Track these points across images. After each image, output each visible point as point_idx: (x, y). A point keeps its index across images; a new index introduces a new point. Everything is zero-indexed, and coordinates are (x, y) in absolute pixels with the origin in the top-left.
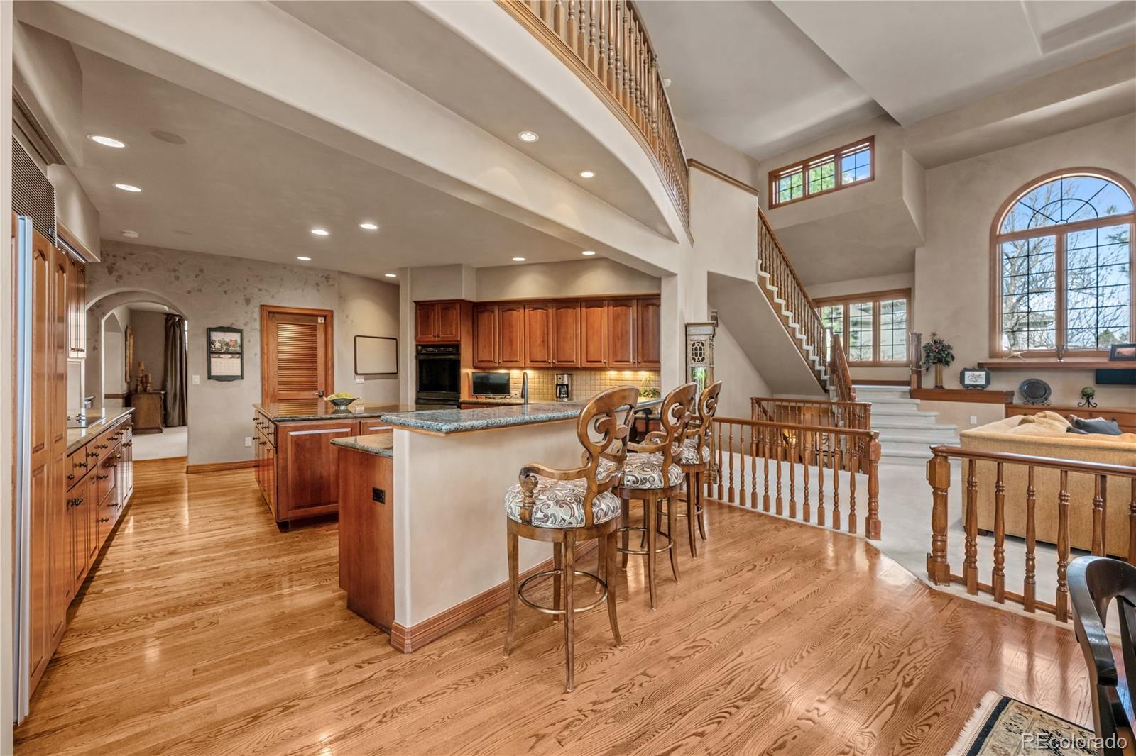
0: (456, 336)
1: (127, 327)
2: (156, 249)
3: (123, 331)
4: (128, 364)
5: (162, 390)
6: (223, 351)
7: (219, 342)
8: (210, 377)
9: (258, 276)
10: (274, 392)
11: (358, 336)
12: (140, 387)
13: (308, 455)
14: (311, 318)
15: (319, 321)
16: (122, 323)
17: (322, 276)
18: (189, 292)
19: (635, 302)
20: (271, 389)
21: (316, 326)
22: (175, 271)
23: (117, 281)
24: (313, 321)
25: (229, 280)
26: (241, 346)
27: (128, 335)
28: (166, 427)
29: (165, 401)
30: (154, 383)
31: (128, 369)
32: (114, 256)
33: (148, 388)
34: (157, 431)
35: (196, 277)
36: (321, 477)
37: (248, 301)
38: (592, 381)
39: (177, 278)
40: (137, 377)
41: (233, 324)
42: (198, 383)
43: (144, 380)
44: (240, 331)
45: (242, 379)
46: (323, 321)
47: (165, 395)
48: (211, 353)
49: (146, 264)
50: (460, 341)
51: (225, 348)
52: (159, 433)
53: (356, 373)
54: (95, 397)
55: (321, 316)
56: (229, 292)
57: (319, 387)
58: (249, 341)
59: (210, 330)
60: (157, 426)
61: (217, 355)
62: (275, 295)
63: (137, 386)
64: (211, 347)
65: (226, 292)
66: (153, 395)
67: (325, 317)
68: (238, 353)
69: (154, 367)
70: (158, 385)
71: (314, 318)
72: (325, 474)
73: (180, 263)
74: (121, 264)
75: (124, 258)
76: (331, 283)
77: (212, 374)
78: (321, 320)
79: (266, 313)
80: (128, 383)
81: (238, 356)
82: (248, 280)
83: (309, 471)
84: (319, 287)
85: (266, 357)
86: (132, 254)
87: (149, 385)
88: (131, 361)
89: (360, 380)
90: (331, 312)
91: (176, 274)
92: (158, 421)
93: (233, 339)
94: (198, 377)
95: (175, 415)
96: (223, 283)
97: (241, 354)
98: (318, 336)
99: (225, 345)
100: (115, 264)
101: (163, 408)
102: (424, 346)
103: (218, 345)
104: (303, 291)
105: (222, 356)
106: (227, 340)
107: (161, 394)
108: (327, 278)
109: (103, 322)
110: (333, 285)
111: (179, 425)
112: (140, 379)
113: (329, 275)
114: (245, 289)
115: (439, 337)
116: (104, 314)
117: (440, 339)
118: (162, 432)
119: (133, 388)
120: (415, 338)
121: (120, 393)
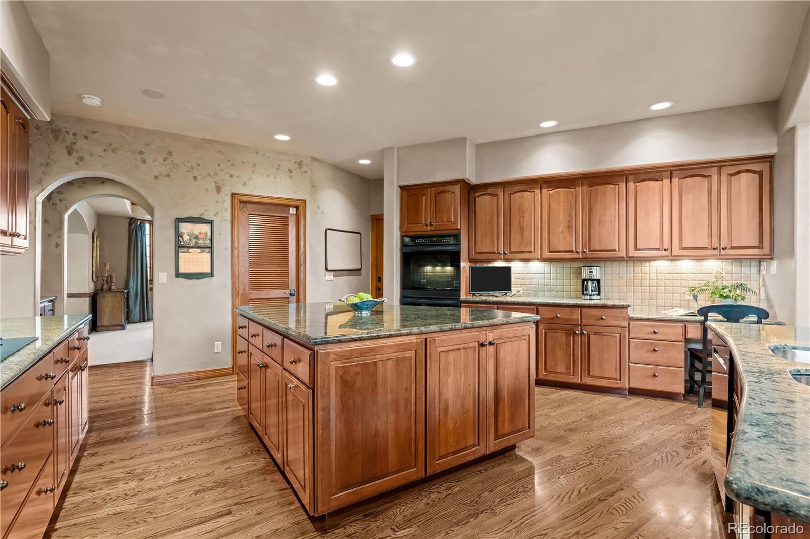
0: (455, 223)
1: (94, 230)
2: (121, 127)
3: (91, 233)
4: (94, 265)
5: (125, 289)
6: (191, 245)
7: (188, 234)
8: (178, 275)
9: (229, 161)
10: (244, 290)
11: (329, 229)
12: (105, 286)
13: (358, 399)
14: (283, 208)
15: (291, 212)
16: (89, 223)
17: (295, 162)
18: (156, 178)
19: (715, 170)
20: (241, 288)
21: (288, 217)
22: (141, 153)
23: (77, 163)
24: (284, 212)
25: (199, 165)
26: (211, 240)
27: (95, 237)
28: (128, 323)
29: (127, 299)
30: (117, 283)
31: (94, 269)
32: (75, 134)
33: (113, 287)
34: (120, 327)
35: (164, 161)
36: (376, 434)
37: (218, 189)
38: (628, 275)
39: (144, 162)
40: (103, 276)
41: (202, 214)
42: (165, 282)
43: (109, 280)
44: (211, 223)
45: (212, 276)
46: (295, 213)
47: (128, 293)
48: (179, 246)
49: (110, 144)
50: (460, 230)
51: (194, 241)
52: (121, 329)
53: (326, 269)
54: (57, 298)
55: (293, 207)
56: (199, 178)
57: (290, 284)
58: (220, 234)
59: (178, 221)
60: (120, 323)
61: (186, 250)
62: (247, 183)
63: (103, 285)
64: (179, 240)
65: (195, 178)
66: (118, 294)
67: (297, 207)
68: (207, 247)
69: (118, 267)
70: (121, 284)
71: (285, 209)
72: (381, 428)
73: (146, 144)
74: (81, 143)
75: (86, 137)
76: (304, 169)
77: (180, 271)
78: (292, 211)
79: (237, 202)
80: (95, 282)
81: (207, 250)
82: (219, 165)
83: (360, 425)
84: (292, 175)
85: (237, 251)
86: (94, 133)
87: (113, 284)
88: (98, 262)
89: (330, 276)
90: (304, 201)
91: (143, 157)
92: (122, 318)
93: (203, 231)
94: (165, 274)
95: (136, 312)
96: (192, 168)
97: (211, 248)
98: (290, 229)
99: (195, 238)
100: (75, 143)
101: (126, 306)
102: (413, 238)
103: (186, 237)
104: (275, 178)
105: (191, 250)
106: (197, 232)
107: (123, 292)
108: (300, 164)
109: (66, 216)
110: (305, 172)
111: (140, 321)
112: (106, 279)
113: (301, 161)
114: (216, 174)
115: (431, 225)
116: (67, 209)
117: (433, 228)
118: (124, 329)
119: (99, 288)
120: (401, 228)
121: (87, 292)
